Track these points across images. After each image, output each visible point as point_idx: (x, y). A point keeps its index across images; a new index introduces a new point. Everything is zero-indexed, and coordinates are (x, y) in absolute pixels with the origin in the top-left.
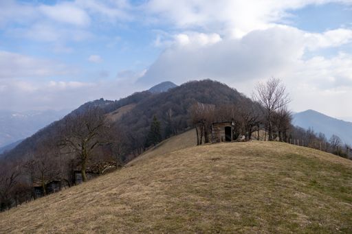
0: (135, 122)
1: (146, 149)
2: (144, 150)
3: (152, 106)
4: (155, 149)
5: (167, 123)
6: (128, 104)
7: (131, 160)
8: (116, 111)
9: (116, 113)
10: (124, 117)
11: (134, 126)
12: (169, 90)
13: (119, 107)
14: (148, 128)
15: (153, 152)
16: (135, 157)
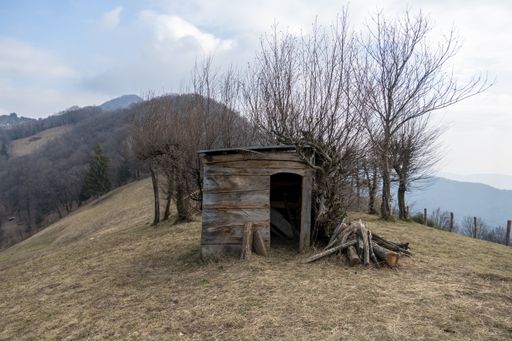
0: (66, 156)
1: (83, 203)
2: (80, 205)
3: (100, 130)
4: (97, 203)
5: (123, 159)
6: (60, 125)
7: (52, 223)
8: (36, 136)
9: (36, 139)
10: (48, 147)
11: (63, 163)
12: (131, 105)
13: (44, 129)
14: (87, 168)
15: (92, 210)
16: (61, 217)
